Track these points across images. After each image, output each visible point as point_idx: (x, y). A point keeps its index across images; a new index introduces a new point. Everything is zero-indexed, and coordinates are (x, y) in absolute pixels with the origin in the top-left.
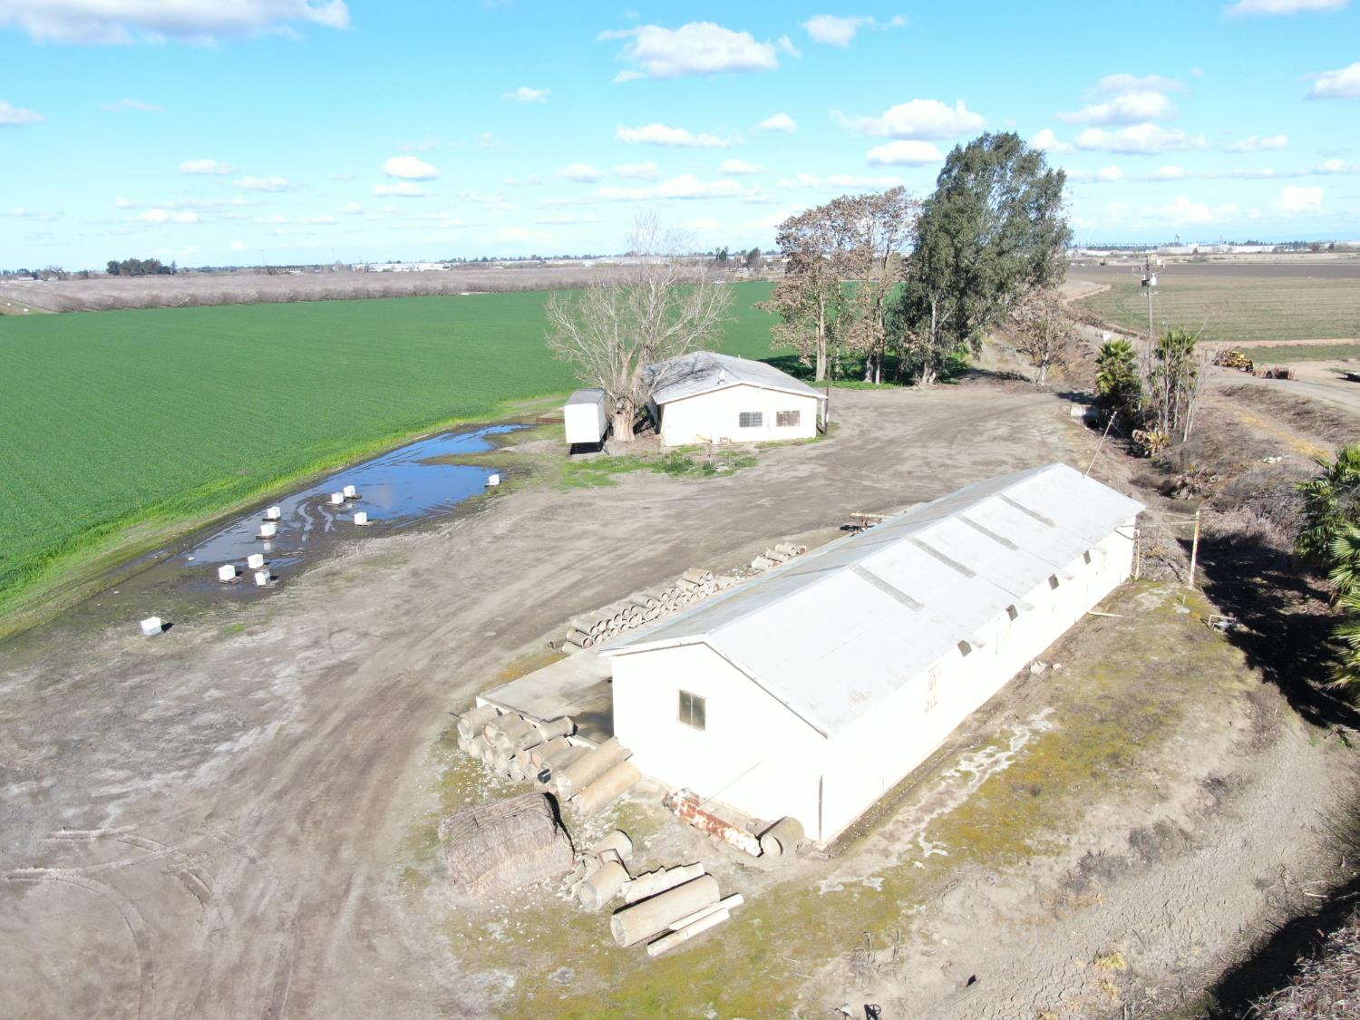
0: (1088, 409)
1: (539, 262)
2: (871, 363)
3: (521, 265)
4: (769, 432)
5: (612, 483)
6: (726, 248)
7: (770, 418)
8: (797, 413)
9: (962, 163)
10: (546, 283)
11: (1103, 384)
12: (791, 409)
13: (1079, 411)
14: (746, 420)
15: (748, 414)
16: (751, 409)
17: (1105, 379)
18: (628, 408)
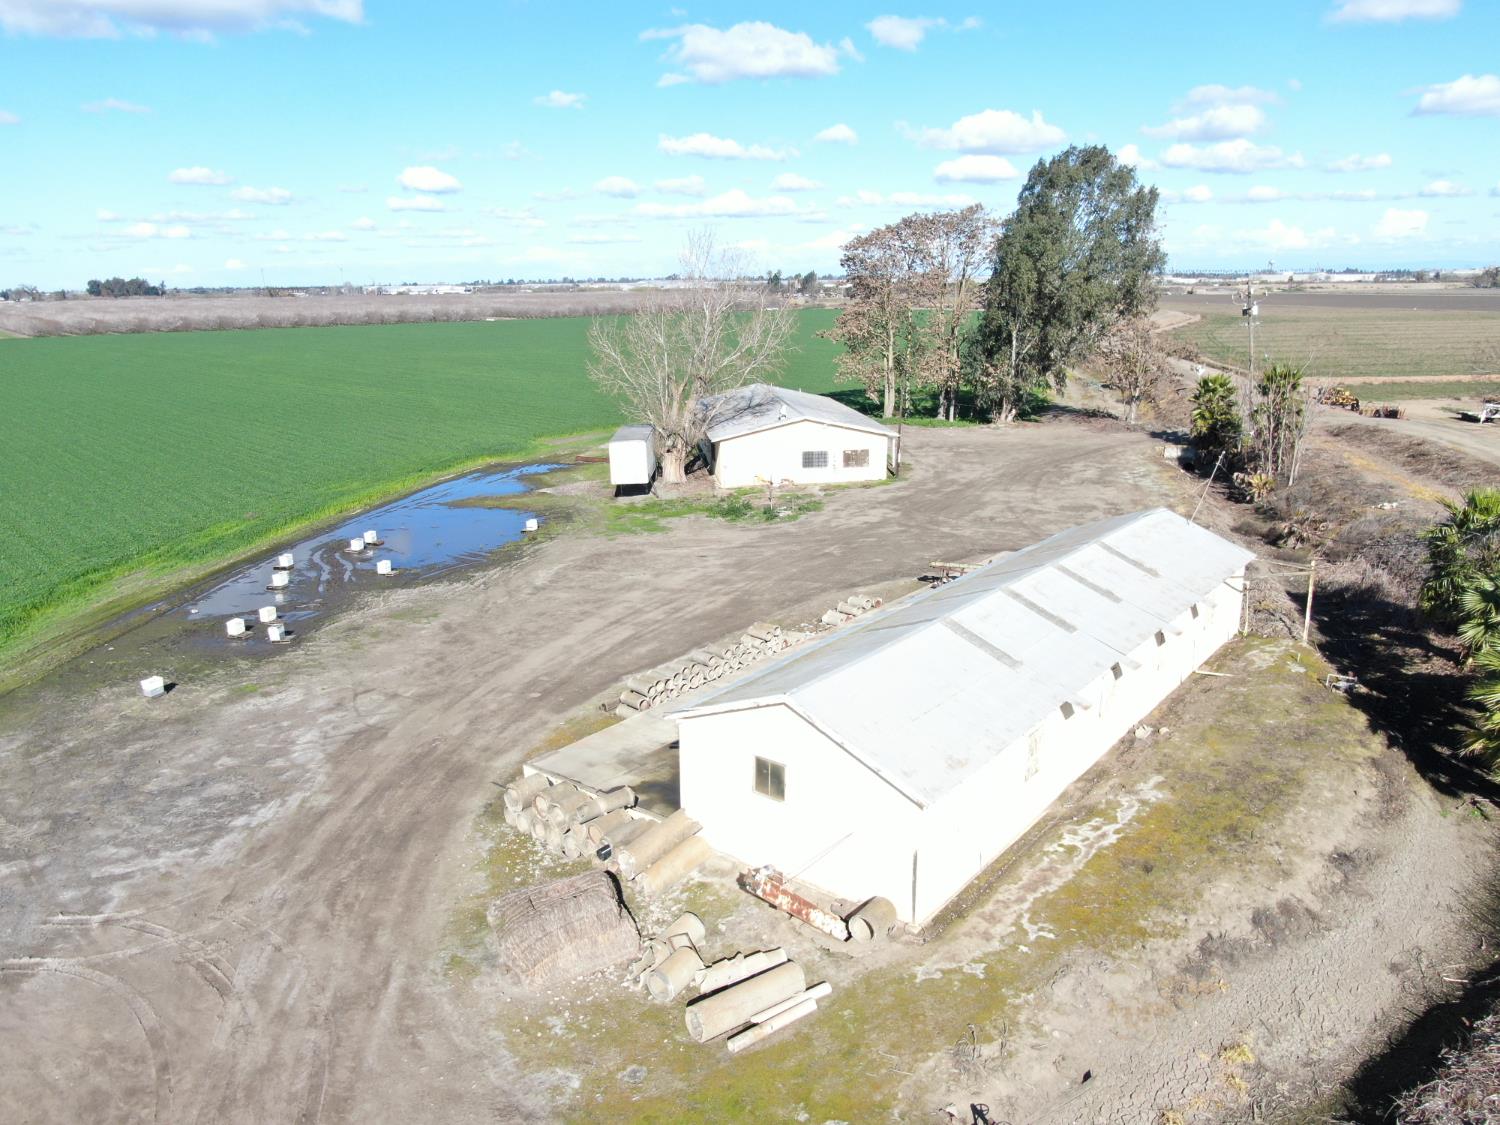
0: (1183, 450)
1: (572, 286)
2: (945, 398)
3: (551, 288)
4: (835, 473)
5: (663, 529)
6: (779, 272)
7: (836, 458)
8: (865, 453)
9: (1045, 178)
10: (581, 308)
11: (1200, 423)
12: (859, 448)
13: (1173, 451)
14: (810, 460)
15: (812, 453)
16: (815, 448)
17: (1203, 417)
18: (679, 446)
